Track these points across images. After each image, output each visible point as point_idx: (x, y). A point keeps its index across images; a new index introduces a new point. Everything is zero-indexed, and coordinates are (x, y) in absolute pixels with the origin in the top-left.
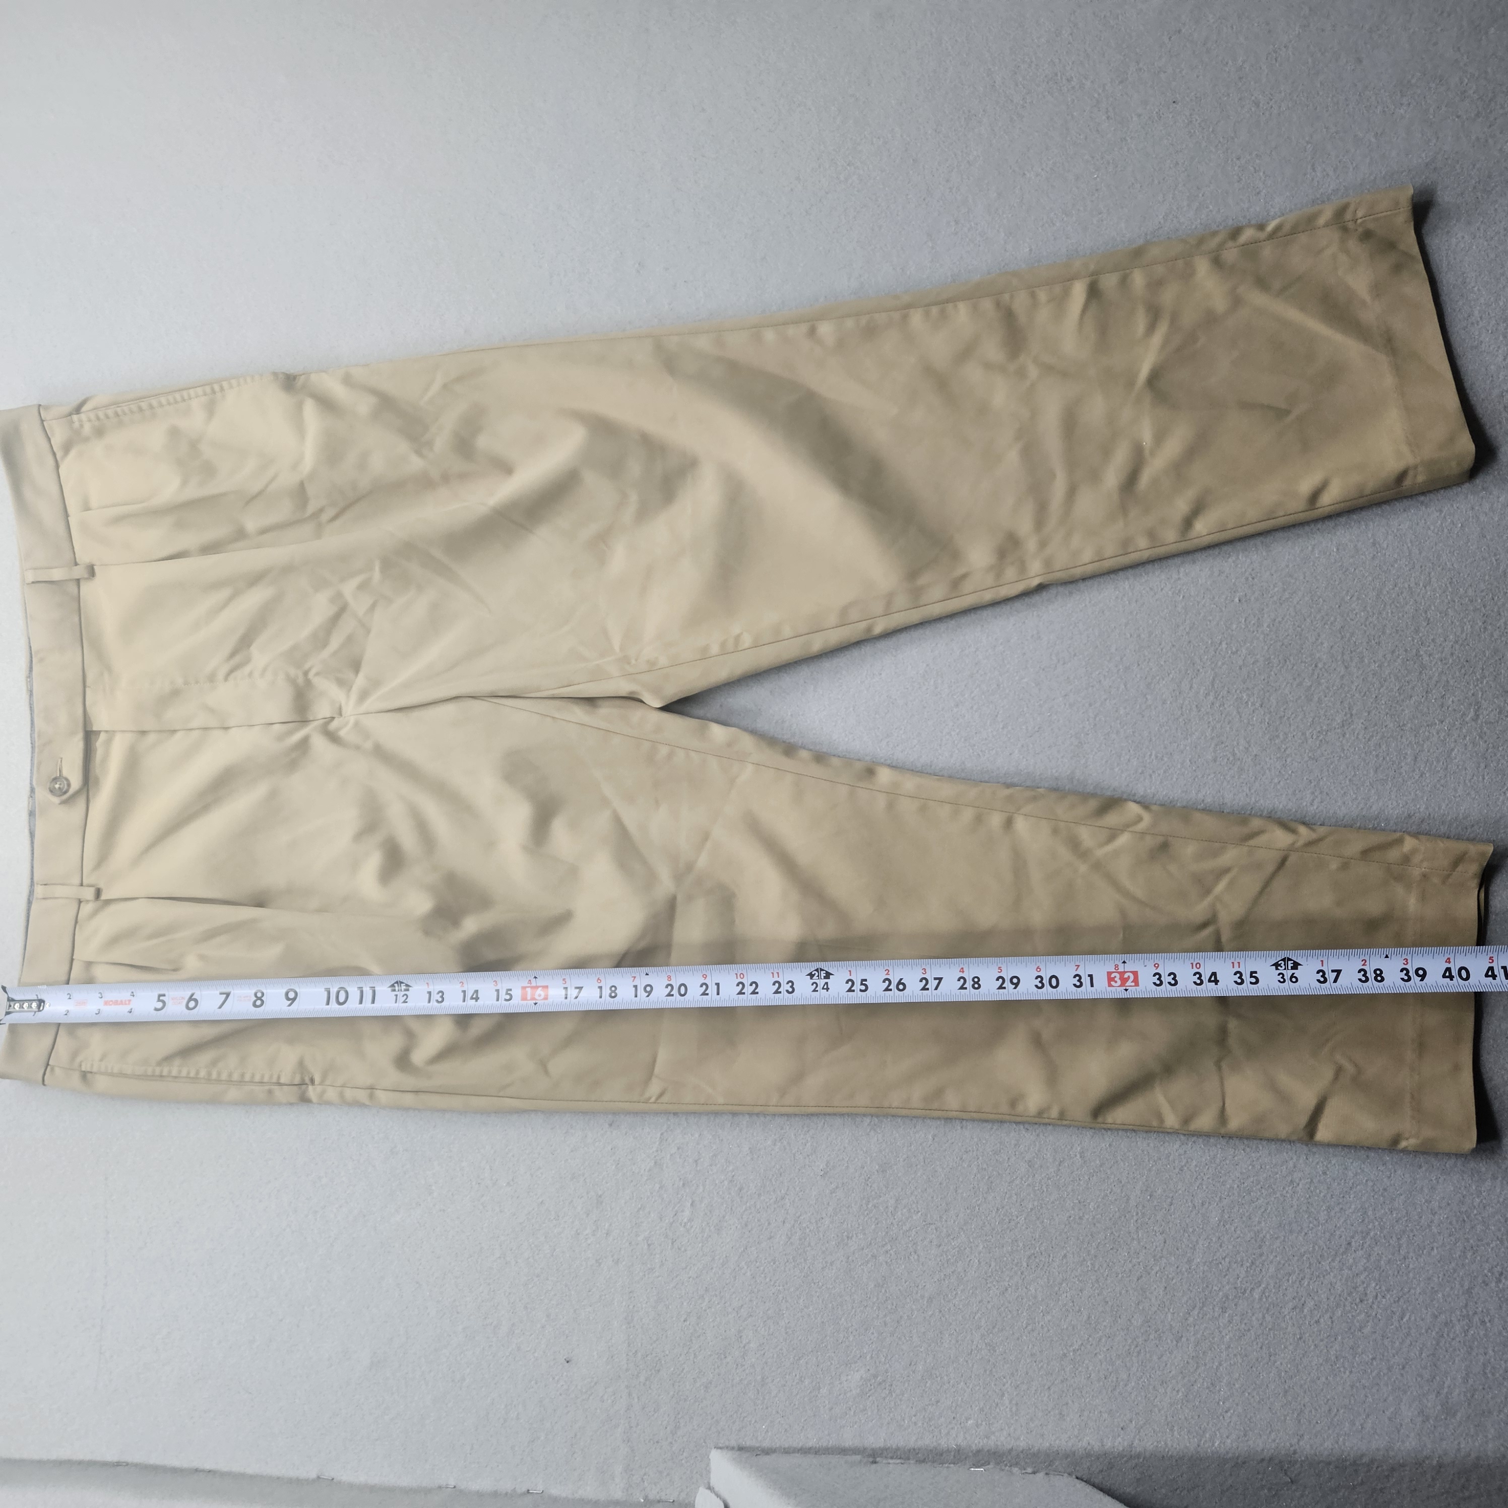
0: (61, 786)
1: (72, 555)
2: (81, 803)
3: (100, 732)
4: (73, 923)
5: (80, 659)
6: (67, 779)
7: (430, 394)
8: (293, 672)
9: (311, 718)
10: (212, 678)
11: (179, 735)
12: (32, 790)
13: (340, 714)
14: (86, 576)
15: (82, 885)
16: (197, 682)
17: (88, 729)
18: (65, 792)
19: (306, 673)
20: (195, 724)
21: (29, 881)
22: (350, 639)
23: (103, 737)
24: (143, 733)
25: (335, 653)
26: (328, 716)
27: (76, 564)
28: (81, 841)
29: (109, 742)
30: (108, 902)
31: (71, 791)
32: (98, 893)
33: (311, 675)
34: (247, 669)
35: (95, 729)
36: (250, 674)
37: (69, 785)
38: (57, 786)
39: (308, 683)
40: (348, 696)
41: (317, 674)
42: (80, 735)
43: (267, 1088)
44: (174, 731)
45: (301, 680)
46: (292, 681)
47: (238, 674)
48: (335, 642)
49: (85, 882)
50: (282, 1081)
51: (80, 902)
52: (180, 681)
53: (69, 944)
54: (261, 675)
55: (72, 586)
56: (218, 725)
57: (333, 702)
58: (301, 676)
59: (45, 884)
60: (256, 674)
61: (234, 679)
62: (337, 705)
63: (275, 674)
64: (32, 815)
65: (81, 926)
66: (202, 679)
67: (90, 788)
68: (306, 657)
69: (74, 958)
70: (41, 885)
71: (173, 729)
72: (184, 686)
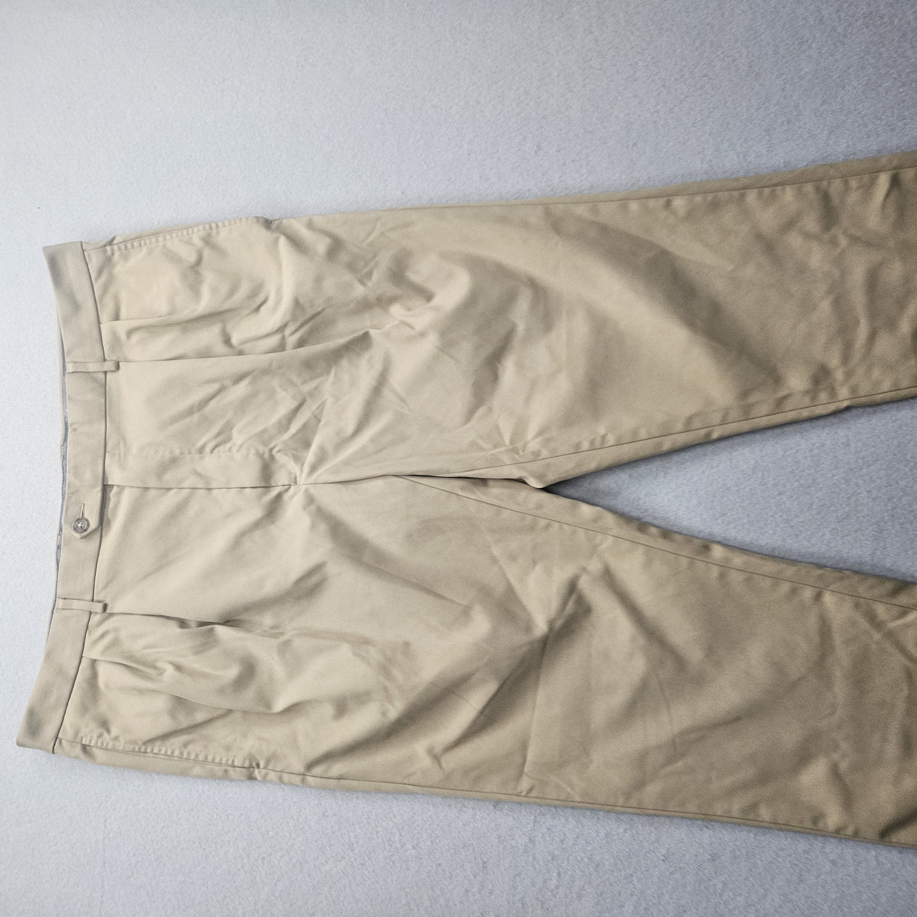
0: (83, 526)
1: (102, 352)
2: (97, 537)
3: (113, 485)
4: (85, 628)
5: (104, 430)
6: (87, 520)
8: (261, 449)
9: (274, 485)
10: (201, 450)
11: (173, 491)
12: (61, 529)
13: (296, 483)
14: (113, 369)
15: (93, 600)
16: (190, 453)
17: (105, 483)
18: (85, 530)
19: (271, 450)
20: (186, 484)
21: (54, 595)
22: (305, 426)
23: (115, 489)
24: (147, 489)
25: (294, 435)
26: (287, 483)
27: (105, 360)
28: (94, 569)
29: (119, 494)
30: (111, 615)
31: (89, 530)
32: (105, 607)
33: (274, 452)
34: (228, 445)
35: (110, 483)
37: (88, 525)
38: (79, 525)
39: (272, 457)
41: (279, 451)
42: (99, 488)
43: (224, 768)
44: (169, 489)
45: (266, 456)
46: (260, 456)
47: (221, 448)
48: (294, 428)
49: (95, 599)
50: (236, 764)
51: (91, 613)
52: (177, 452)
53: (81, 644)
54: (238, 450)
55: (102, 376)
56: (204, 486)
57: (290, 473)
58: (267, 452)
59: (65, 599)
60: (234, 449)
61: (218, 452)
62: (293, 476)
63: (248, 449)
64: (59, 547)
65: (90, 632)
66: (193, 451)
67: (104, 528)
68: (272, 438)
69: (83, 655)
70: (62, 599)
71: (169, 487)
72: (180, 456)
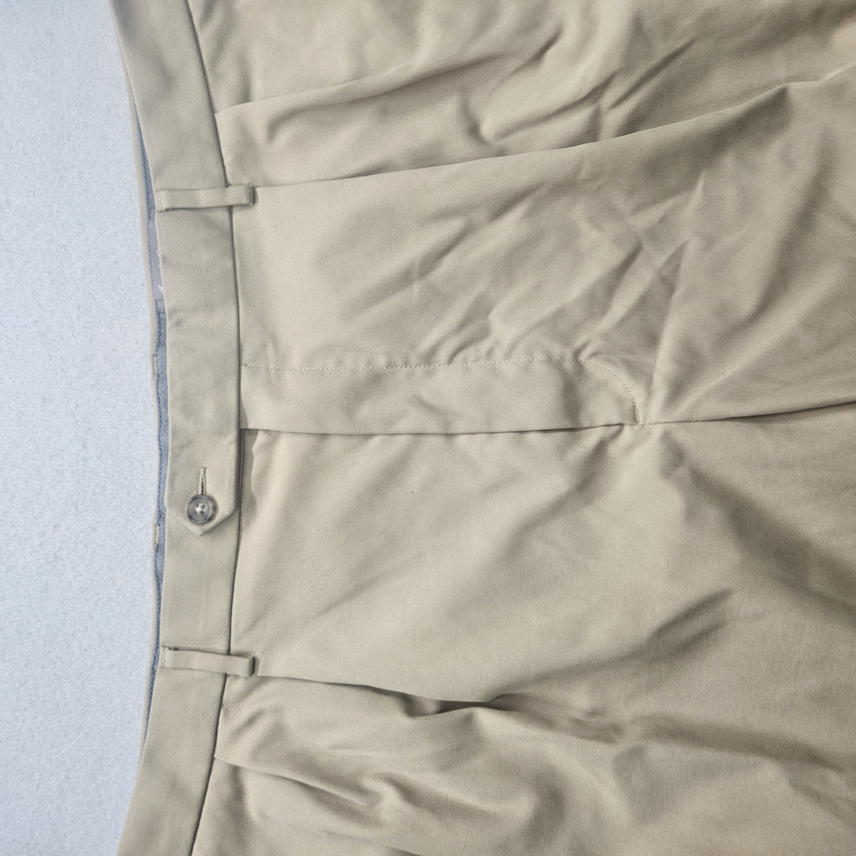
0: (205, 510)
1: (221, 170)
2: (231, 531)
3: (257, 430)
4: (216, 707)
5: (234, 323)
6: (211, 499)
8: (557, 350)
9: (587, 424)
10: (428, 358)
11: (376, 441)
12: (161, 516)
13: (635, 420)
14: (245, 201)
15: (228, 653)
16: (406, 364)
17: (243, 427)
18: (210, 519)
19: (577, 354)
20: (404, 426)
21: (154, 642)
22: (643, 301)
23: (261, 439)
24: (324, 436)
25: (622, 321)
26: (616, 421)
27: (227, 185)
28: (228, 590)
29: (270, 445)
30: (265, 679)
31: (218, 518)
32: (254, 664)
33: (583, 357)
34: (484, 346)
35: (251, 426)
36: (490, 353)
37: (215, 508)
38: (198, 509)
39: (579, 367)
40: (649, 394)
41: (594, 354)
42: (232, 436)
44: (368, 436)
45: (568, 365)
46: (556, 365)
47: (470, 352)
48: (621, 306)
49: (234, 648)
51: (226, 676)
52: (381, 361)
53: (210, 737)
54: (508, 355)
55: (222, 216)
56: (441, 430)
57: (620, 401)
58: (569, 356)
59: (176, 649)
60: (499, 353)
61: (465, 360)
62: (629, 405)
63: (530, 353)
64: (159, 549)
65: (226, 711)
66: (414, 359)
67: (242, 511)
68: (576, 328)
69: (215, 756)
70: (170, 649)
71: (368, 432)
72: (388, 369)
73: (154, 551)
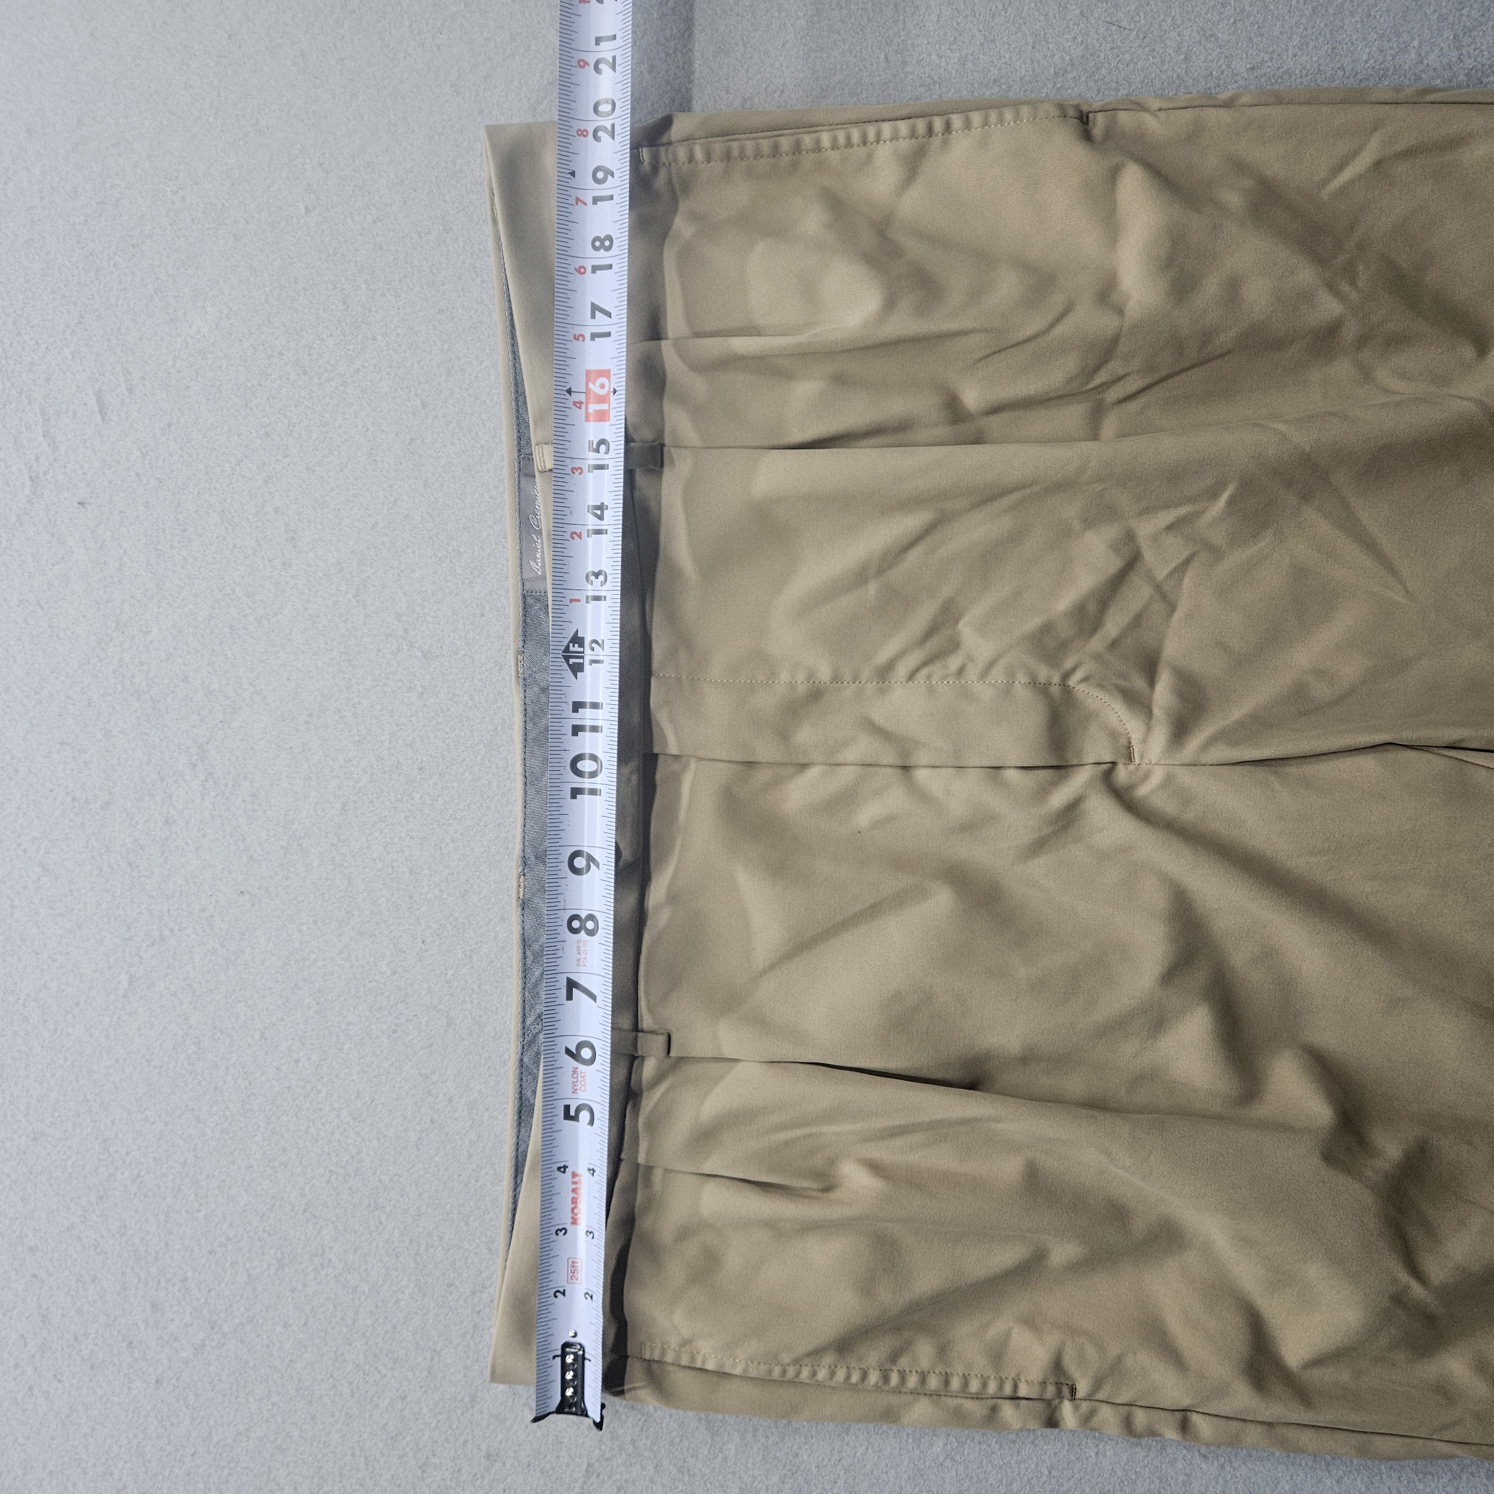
7: (1346, 175)
8: (1043, 672)
9: (1074, 763)
10: (885, 672)
11: (815, 770)
13: (1130, 758)
17: (647, 751)
19: (1066, 676)
22: (1137, 620)
24: (750, 765)
26: (1108, 759)
28: (632, 953)
32: (669, 1042)
33: (1072, 682)
34: (954, 662)
36: (961, 671)
39: (1069, 695)
40: (1149, 729)
41: (1086, 679)
43: (990, 1402)
44: (805, 765)
45: (1055, 690)
46: (1041, 689)
47: (936, 670)
48: (1114, 624)
49: (642, 1024)
50: (1023, 1392)
52: (825, 673)
54: (984, 675)
56: (899, 763)
57: (1113, 735)
58: (1056, 679)
60: (972, 673)
61: (929, 677)
62: (1123, 741)
63: (1011, 674)
64: (524, 905)
66: (866, 674)
68: (1063, 647)
69: (622, 1156)
71: (805, 761)
72: (832, 685)
73: (520, 909)
